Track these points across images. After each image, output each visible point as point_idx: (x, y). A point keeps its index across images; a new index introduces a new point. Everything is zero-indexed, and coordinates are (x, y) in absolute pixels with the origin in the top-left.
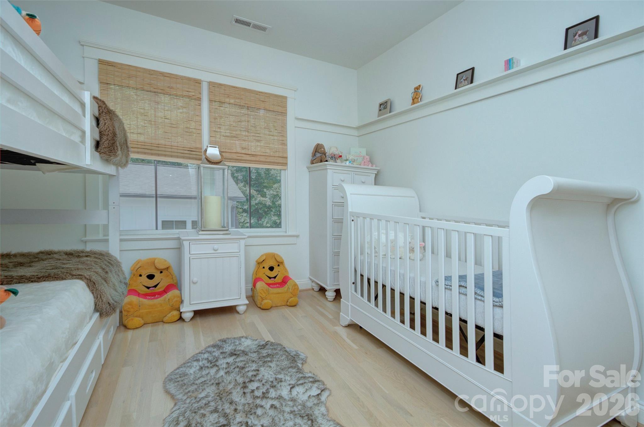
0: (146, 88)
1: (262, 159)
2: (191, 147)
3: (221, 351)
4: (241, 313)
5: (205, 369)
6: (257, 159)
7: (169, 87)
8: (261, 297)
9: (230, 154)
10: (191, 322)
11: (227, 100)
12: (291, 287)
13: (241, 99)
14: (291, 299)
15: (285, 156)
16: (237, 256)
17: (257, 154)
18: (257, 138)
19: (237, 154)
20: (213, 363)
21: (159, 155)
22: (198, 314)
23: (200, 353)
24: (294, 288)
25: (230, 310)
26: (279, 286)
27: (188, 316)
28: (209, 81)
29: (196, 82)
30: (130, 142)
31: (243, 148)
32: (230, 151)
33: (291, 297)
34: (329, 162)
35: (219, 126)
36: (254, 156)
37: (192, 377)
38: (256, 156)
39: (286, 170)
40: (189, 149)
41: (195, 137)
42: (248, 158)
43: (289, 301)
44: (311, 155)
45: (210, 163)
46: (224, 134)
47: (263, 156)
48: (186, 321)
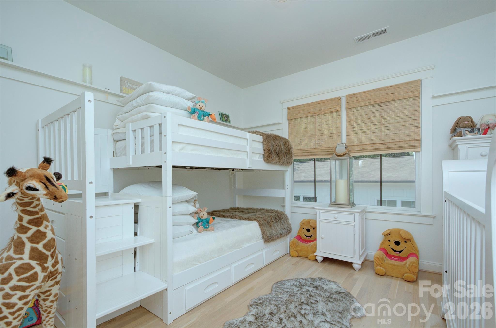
0: (308, 115)
1: (392, 145)
2: (333, 147)
3: (312, 283)
4: (356, 270)
5: (294, 286)
6: (386, 146)
7: (320, 110)
8: (376, 263)
9: (361, 146)
10: (321, 264)
11: (359, 105)
12: (408, 263)
13: (371, 99)
14: (406, 274)
15: (417, 138)
16: (352, 225)
17: (385, 142)
18: (387, 128)
19: (367, 145)
20: (301, 286)
21: (315, 155)
22: (326, 259)
23: (302, 279)
24: (411, 264)
25: (348, 265)
26: (401, 260)
27: (320, 259)
28: (345, 95)
29: (336, 99)
30: (293, 151)
31: (372, 140)
32: (361, 144)
33: (408, 273)
34: (465, 136)
35: (353, 126)
36: (384, 144)
37: (285, 286)
38: (385, 144)
39: (421, 152)
40: (332, 148)
41: (336, 139)
42: (377, 147)
43: (404, 275)
44: (450, 131)
45: (337, 156)
46: (357, 132)
47: (392, 142)
48: (318, 262)
